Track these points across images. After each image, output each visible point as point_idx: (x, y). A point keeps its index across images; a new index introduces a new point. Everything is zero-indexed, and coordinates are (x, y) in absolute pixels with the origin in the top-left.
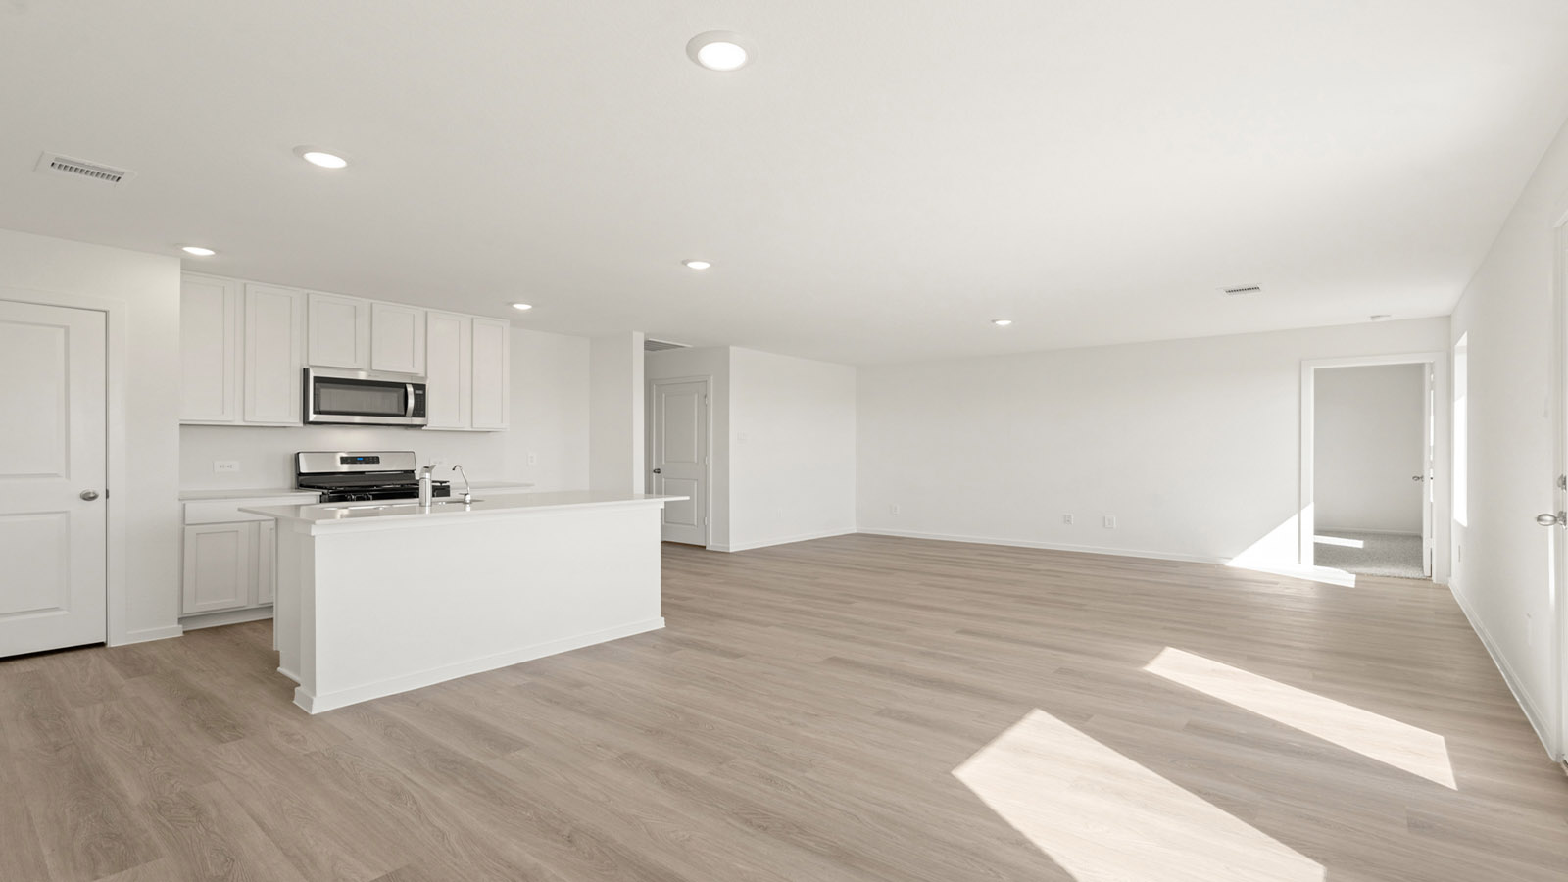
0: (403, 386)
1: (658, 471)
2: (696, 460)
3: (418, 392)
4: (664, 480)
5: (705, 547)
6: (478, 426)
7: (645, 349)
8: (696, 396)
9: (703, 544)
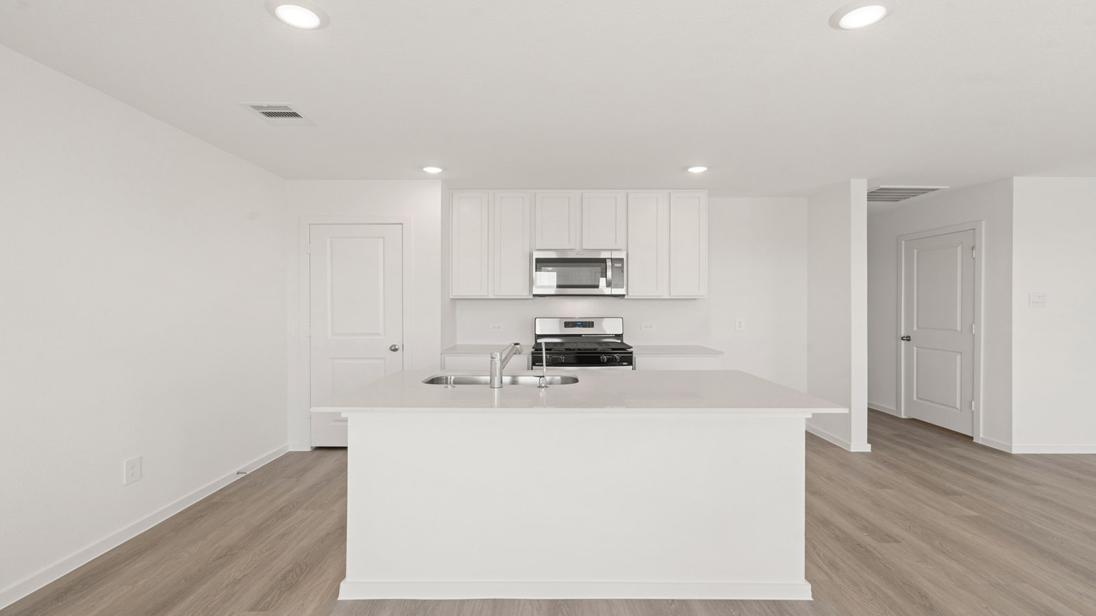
0: (604, 261)
1: (908, 339)
2: (959, 328)
3: (616, 265)
4: (915, 349)
5: (972, 438)
6: (676, 293)
7: (868, 200)
8: (959, 248)
9: (971, 435)
